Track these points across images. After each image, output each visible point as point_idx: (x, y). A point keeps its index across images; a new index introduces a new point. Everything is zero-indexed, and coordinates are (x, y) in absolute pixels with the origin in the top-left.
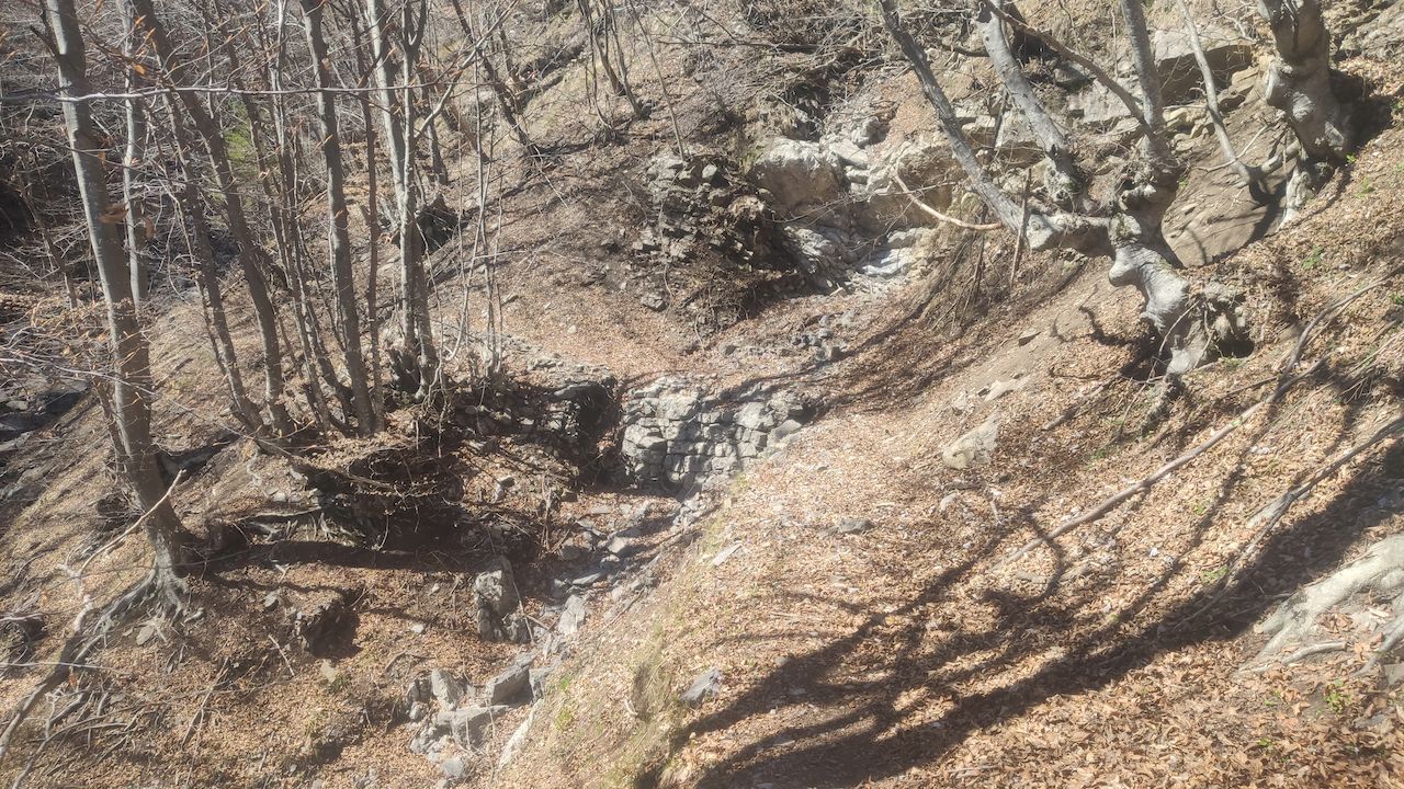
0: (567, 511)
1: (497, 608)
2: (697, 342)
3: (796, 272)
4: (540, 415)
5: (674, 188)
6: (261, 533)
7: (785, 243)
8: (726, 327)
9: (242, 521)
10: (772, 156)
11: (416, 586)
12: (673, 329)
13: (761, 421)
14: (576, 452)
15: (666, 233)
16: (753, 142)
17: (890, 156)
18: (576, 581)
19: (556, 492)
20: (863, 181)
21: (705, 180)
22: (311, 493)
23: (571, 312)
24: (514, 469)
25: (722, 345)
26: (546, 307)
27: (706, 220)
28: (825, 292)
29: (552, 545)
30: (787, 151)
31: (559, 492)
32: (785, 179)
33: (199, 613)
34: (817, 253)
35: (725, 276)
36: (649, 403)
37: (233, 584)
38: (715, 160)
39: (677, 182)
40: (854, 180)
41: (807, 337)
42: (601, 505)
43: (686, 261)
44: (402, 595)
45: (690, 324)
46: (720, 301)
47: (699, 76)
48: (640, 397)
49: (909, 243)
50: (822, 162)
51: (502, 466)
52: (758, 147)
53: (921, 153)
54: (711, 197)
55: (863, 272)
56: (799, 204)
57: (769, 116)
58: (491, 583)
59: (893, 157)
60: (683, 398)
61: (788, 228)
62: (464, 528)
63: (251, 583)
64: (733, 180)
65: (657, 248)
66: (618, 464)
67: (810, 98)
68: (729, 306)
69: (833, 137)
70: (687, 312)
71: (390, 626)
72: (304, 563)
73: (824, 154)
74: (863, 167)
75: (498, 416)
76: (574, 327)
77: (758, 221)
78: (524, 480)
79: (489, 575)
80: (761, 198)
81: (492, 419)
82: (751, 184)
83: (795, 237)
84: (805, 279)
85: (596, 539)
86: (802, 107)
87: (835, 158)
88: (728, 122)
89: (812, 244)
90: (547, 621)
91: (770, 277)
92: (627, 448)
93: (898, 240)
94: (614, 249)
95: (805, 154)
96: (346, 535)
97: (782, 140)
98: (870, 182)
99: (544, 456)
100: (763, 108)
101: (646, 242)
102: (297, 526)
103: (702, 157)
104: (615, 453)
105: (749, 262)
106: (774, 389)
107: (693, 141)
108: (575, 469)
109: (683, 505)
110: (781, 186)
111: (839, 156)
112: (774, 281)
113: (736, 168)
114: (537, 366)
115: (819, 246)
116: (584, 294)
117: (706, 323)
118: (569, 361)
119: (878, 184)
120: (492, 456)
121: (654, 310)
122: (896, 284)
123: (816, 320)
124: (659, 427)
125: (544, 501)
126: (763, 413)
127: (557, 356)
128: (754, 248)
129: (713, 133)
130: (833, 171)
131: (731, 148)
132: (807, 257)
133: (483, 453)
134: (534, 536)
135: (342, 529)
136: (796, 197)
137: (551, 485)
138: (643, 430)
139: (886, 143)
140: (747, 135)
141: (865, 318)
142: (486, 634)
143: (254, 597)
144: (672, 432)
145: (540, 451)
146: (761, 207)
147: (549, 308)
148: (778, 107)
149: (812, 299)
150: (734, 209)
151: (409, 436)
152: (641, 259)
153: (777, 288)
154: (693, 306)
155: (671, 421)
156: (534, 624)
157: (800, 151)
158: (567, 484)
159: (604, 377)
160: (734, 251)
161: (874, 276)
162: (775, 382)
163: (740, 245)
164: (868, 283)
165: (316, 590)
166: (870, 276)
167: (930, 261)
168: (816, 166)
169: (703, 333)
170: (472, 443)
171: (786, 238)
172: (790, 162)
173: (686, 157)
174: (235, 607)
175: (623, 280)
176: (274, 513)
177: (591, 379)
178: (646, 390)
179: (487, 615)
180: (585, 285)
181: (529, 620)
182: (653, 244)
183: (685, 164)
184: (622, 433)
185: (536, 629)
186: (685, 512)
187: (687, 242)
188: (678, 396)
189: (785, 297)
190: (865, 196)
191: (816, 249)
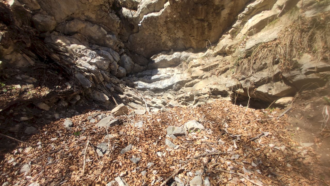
3: (69, 87)
7: (55, 56)
34: (93, 68)
49: (176, 63)
55: (134, 87)
56: (70, 19)
61: (59, 41)
83: (67, 51)
84: (80, 94)
89: (86, 59)
93: (164, 61)
112: (37, 98)
115: (94, 61)
119: (148, 8)
161: (144, 89)
164: (139, 95)
166: (139, 89)
171: (57, 51)
190: (138, 18)
191: (91, 64)
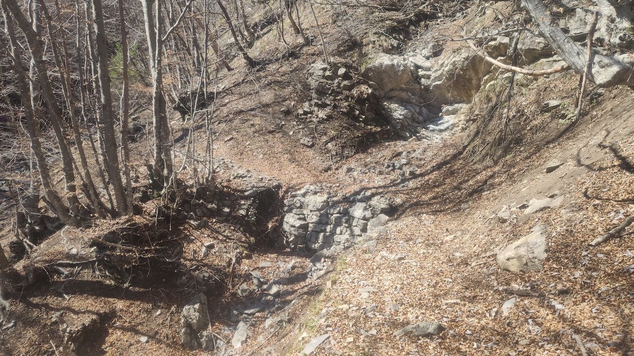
0: (245, 266)
1: (195, 328)
2: (331, 165)
3: (389, 127)
4: (234, 206)
5: (322, 81)
6: (59, 273)
7: (383, 112)
8: (347, 157)
9: (49, 266)
10: (377, 63)
11: (147, 311)
12: (317, 158)
13: (364, 214)
14: (254, 228)
15: (317, 105)
16: (366, 56)
17: (444, 62)
18: (247, 312)
19: (239, 253)
20: (428, 77)
21: (340, 76)
22: (92, 249)
23: (261, 147)
24: (215, 238)
25: (345, 167)
26: (247, 144)
27: (339, 98)
28: (405, 139)
29: (233, 286)
30: (385, 60)
31: (241, 253)
32: (384, 75)
33: (12, 324)
34: (401, 117)
35: (348, 129)
36: (299, 200)
37: (37, 306)
38: (345, 65)
39: (324, 77)
40: (423, 76)
41: (394, 164)
42: (266, 261)
43: (327, 120)
44: (137, 316)
45: (328, 155)
46: (345, 143)
47: (339, 24)
48: (294, 196)
49: (454, 112)
50: (405, 66)
51: (209, 236)
52: (369, 58)
53: (463, 60)
54: (342, 85)
55: (427, 129)
56: (392, 90)
57: (376, 42)
58: (192, 311)
59: (446, 62)
60: (319, 198)
61: (385, 103)
62: (180, 274)
63: (47, 306)
64: (355, 77)
65: (311, 113)
66: (280, 236)
67: (399, 34)
68: (350, 146)
69: (412, 53)
70: (326, 149)
71: (127, 337)
72: (81, 294)
73: (406, 62)
74: (429, 69)
75: (210, 206)
76: (262, 155)
77: (368, 99)
78: (220, 245)
79: (191, 306)
80: (370, 86)
81: (206, 207)
82: (365, 78)
83: (389, 108)
84: (394, 131)
85: (261, 284)
86: (395, 38)
87: (412, 65)
88: (353, 45)
89: (398, 112)
90: (226, 337)
91: (374, 129)
92: (286, 227)
93: (448, 110)
94: (287, 113)
95: (395, 62)
96: (110, 277)
97: (382, 54)
98: (432, 78)
99: (234, 230)
100: (372, 38)
101: (305, 109)
102: (81, 270)
103: (338, 63)
104: (278, 229)
105: (363, 122)
106: (373, 195)
107: (334, 55)
108: (252, 239)
109: (315, 266)
110: (382, 80)
111: (414, 63)
112: (376, 132)
113: (357, 70)
114: (236, 176)
115: (403, 113)
116: (269, 137)
117: (337, 154)
118: (255, 174)
119: (436, 79)
120: (203, 230)
121: (308, 147)
122: (446, 135)
123: (399, 154)
124: (304, 215)
125: (231, 259)
126: (365, 209)
127: (248, 171)
128: (366, 114)
129: (345, 51)
130: (411, 71)
131: (355, 59)
132: (395, 120)
133: (197, 228)
134: (223, 280)
135: (107, 273)
136: (390, 86)
137: (236, 249)
138: (295, 216)
139: (442, 57)
140: (363, 52)
141: (429, 154)
142: (187, 344)
143: (47, 314)
144: (313, 218)
145: (232, 228)
146: (370, 91)
147: (249, 145)
148: (381, 38)
149: (398, 143)
150: (355, 92)
151: (152, 217)
152: (302, 119)
153: (377, 136)
154: (329, 145)
155: (311, 211)
156: (217, 338)
157: (392, 60)
158: (246, 248)
159: (274, 184)
160: (354, 115)
161: (433, 131)
162: (374, 191)
163: (357, 112)
164: (430, 134)
165: (84, 313)
166: (431, 131)
167: (467, 121)
168: (402, 68)
169: (335, 160)
170: (192, 222)
171: (384, 109)
172: (387, 66)
173: (329, 64)
174: (34, 321)
175: (291, 130)
176: (68, 262)
177: (266, 186)
178: (298, 192)
179: (188, 331)
180: (271, 132)
181: (214, 336)
182: (309, 110)
183: (329, 67)
184: (283, 217)
185: (218, 341)
186: (315, 270)
187: (328, 110)
188: (316, 196)
189: (382, 141)
190: (430, 85)
191: (401, 115)
